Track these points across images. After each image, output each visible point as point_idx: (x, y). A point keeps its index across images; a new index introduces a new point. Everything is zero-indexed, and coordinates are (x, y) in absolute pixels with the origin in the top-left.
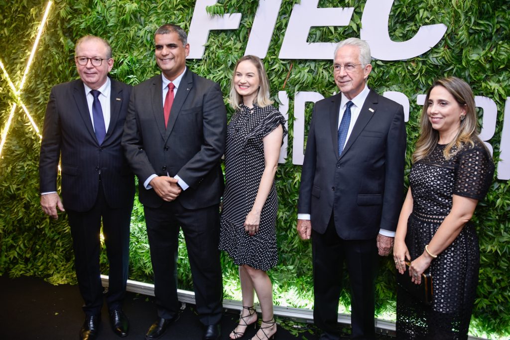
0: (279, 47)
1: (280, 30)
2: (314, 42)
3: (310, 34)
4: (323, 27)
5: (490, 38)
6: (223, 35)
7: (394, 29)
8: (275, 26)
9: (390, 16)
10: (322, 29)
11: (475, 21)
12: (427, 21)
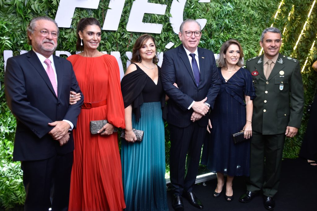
0: (126, 24)
1: (126, 13)
2: (146, 22)
3: (144, 17)
4: (151, 14)
5: (221, 28)
6: (85, 11)
7: (185, 19)
8: (123, 11)
9: (184, 12)
10: (151, 15)
11: (217, 20)
12: (200, 17)
